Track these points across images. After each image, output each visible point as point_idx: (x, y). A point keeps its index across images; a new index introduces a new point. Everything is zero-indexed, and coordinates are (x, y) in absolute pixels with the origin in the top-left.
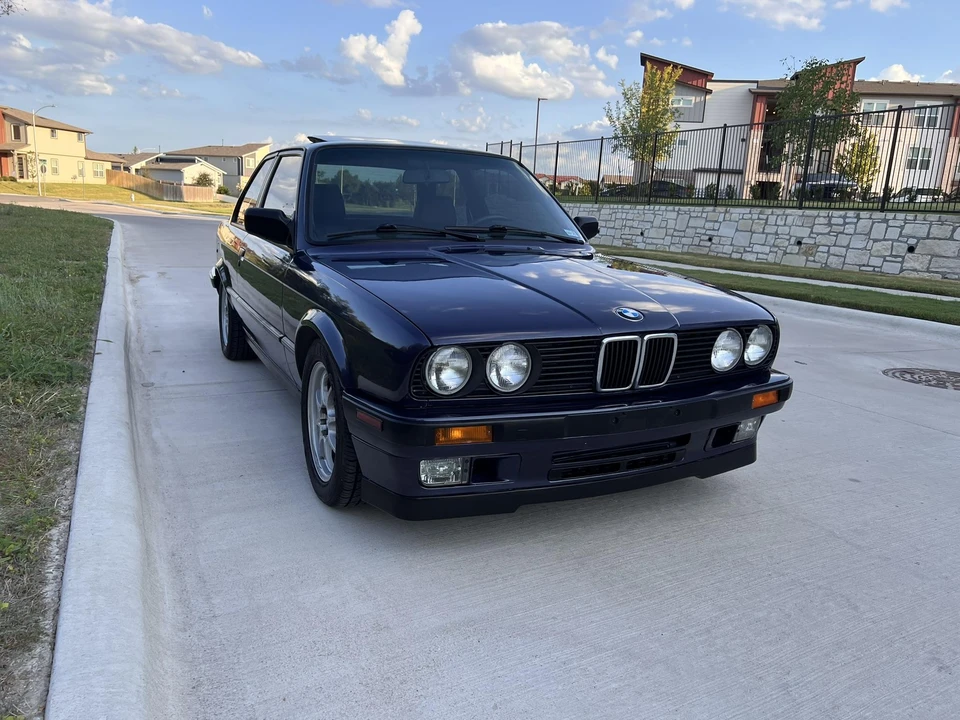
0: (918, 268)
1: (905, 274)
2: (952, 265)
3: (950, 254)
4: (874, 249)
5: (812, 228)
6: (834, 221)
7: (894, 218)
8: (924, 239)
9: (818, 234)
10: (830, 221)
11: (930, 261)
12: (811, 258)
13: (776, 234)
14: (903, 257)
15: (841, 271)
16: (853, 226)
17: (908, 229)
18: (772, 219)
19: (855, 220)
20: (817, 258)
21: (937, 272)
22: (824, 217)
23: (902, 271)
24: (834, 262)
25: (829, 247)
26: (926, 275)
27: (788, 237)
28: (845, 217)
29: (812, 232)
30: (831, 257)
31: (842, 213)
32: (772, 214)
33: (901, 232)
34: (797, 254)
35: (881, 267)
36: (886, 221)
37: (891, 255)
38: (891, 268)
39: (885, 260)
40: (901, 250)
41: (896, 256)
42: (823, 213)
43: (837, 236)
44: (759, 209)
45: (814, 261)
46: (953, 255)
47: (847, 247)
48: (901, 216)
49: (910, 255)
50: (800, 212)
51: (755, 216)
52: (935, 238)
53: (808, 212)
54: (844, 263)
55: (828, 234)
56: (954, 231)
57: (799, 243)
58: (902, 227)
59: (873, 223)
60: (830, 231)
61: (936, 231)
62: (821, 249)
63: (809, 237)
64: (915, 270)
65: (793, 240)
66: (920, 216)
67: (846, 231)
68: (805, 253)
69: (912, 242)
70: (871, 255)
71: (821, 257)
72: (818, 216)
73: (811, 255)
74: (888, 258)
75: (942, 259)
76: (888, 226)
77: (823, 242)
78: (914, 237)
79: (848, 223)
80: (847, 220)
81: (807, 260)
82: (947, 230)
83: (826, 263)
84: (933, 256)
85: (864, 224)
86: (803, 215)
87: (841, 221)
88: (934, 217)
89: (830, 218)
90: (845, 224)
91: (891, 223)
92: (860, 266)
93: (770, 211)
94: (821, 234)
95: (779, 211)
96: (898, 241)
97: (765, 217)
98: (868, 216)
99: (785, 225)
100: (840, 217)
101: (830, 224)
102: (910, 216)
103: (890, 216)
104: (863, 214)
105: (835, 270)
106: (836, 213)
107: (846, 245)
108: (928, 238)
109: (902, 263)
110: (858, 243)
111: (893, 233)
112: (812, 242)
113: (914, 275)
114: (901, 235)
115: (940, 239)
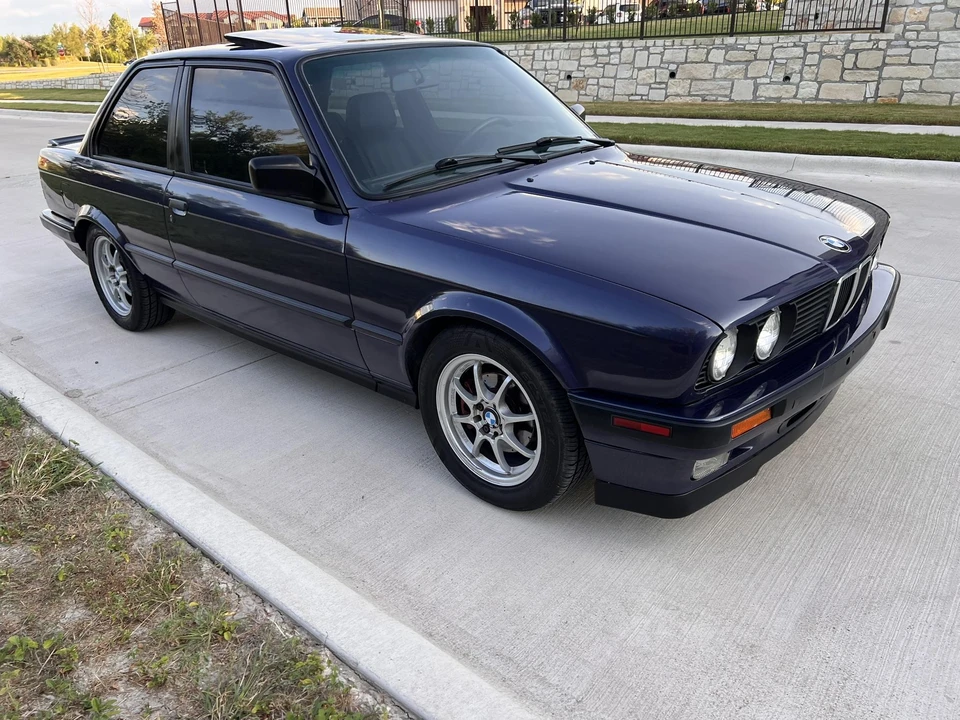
0: (681, 92)
1: (670, 100)
2: (710, 87)
3: (706, 76)
4: (639, 78)
5: (579, 60)
6: (599, 52)
7: (654, 45)
8: (682, 63)
9: (586, 67)
10: (595, 52)
11: (691, 85)
12: (582, 92)
13: (545, 69)
14: (666, 84)
15: (613, 102)
16: (618, 56)
17: (668, 55)
18: (539, 54)
19: (619, 50)
20: (588, 92)
21: (697, 95)
22: (589, 48)
23: (666, 97)
24: (605, 94)
25: (598, 79)
26: (688, 99)
27: (557, 72)
28: (609, 47)
29: (579, 65)
30: (602, 89)
31: (606, 43)
32: (538, 49)
33: (662, 59)
34: (569, 89)
35: (648, 95)
36: (647, 48)
37: (655, 83)
38: (657, 95)
39: (651, 88)
40: (664, 76)
41: (660, 83)
42: (588, 44)
43: (603, 67)
44: (524, 45)
45: (586, 95)
46: (709, 77)
47: (615, 78)
48: (660, 42)
49: (672, 81)
50: (565, 45)
51: (521, 53)
52: (693, 62)
53: (573, 44)
54: (614, 94)
55: (595, 65)
56: (708, 54)
57: (569, 77)
58: (662, 54)
59: (636, 51)
60: (597, 63)
61: (692, 55)
62: (591, 81)
63: (578, 70)
64: (678, 95)
65: (562, 75)
66: (677, 41)
67: (612, 62)
68: (576, 87)
69: (673, 67)
70: (638, 84)
71: (591, 90)
72: (583, 48)
73: (582, 88)
74: (653, 86)
75: (700, 82)
76: (650, 54)
77: (592, 74)
78: (673, 63)
79: (612, 53)
80: (612, 50)
81: (579, 94)
82: (700, 54)
83: (597, 96)
84: (692, 80)
85: (627, 53)
86: (569, 48)
87: (605, 51)
88: (689, 41)
89: (595, 49)
90: (610, 54)
91: (652, 50)
92: (629, 95)
93: (534, 46)
94: (589, 66)
95: (544, 45)
96: (660, 67)
97: (531, 52)
98: (630, 44)
99: (552, 59)
100: (604, 47)
101: (595, 56)
102: (669, 42)
103: (650, 42)
104: (626, 43)
105: (606, 102)
106: (600, 44)
107: (613, 75)
108: (686, 62)
109: (666, 89)
110: (625, 73)
111: (655, 60)
112: (581, 75)
113: (678, 100)
114: (662, 62)
115: (697, 63)
